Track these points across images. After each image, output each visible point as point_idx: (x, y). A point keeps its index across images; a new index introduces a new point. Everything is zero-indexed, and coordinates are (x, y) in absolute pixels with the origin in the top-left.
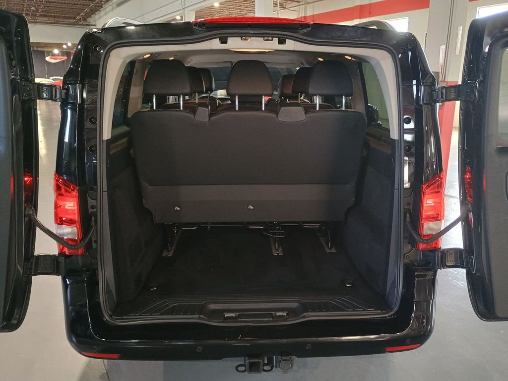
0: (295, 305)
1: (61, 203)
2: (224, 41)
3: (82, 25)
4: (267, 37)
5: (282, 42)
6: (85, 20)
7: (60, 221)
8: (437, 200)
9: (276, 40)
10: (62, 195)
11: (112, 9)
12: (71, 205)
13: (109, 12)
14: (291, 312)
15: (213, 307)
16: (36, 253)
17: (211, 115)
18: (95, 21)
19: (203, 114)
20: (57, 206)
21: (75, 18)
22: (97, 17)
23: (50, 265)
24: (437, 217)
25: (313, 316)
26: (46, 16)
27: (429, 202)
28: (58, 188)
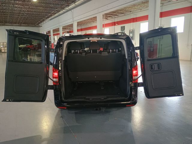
0: (106, 97)
1: (54, 74)
2: (89, 38)
3: (37, 26)
4: (98, 37)
5: (101, 38)
6: (38, 25)
7: (53, 77)
8: (136, 71)
9: (100, 38)
10: (54, 72)
11: (48, 21)
12: (56, 74)
13: (47, 22)
14: (105, 98)
15: (87, 98)
16: (49, 85)
17: (85, 55)
18: (41, 25)
19: (84, 54)
20: (53, 74)
21: (35, 24)
22: (42, 23)
23: (51, 87)
24: (137, 75)
25: (110, 99)
26: (25, 24)
27: (134, 72)
28: (53, 70)
